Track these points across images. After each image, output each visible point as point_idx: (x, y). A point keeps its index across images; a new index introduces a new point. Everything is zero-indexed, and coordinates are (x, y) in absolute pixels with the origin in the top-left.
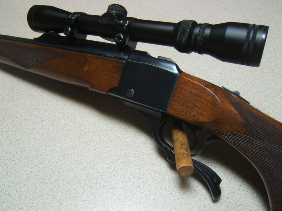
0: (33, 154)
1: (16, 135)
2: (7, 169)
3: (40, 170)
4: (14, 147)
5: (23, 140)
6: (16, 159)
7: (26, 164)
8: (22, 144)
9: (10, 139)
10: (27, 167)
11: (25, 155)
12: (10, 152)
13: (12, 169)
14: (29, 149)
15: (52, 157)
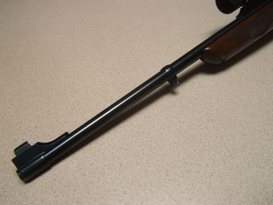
0: (249, 138)
1: (221, 152)
2: (264, 160)
3: (267, 133)
4: (237, 154)
5: (229, 146)
6: (253, 152)
7: (260, 144)
8: (235, 147)
9: (225, 157)
10: (263, 143)
11: (249, 144)
12: (244, 157)
13: (265, 155)
14: (242, 141)
15: (254, 124)
